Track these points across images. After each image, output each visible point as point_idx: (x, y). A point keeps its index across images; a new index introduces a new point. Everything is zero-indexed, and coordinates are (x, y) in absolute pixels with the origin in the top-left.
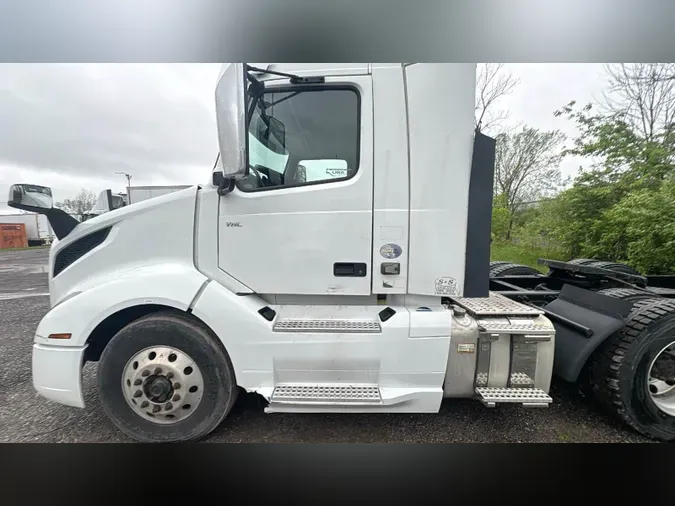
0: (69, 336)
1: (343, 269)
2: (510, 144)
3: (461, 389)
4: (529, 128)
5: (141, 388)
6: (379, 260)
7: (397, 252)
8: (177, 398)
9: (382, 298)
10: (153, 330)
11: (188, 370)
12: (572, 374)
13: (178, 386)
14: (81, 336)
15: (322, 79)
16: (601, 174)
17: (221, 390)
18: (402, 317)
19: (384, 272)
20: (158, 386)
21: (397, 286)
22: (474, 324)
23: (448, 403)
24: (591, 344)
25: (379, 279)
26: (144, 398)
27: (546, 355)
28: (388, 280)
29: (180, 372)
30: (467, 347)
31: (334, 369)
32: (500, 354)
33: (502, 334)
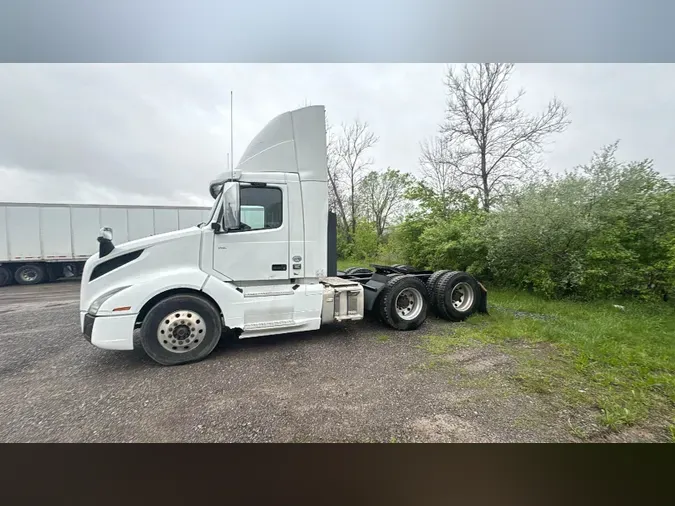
0: (129, 308)
1: (276, 268)
2: (380, 180)
3: (328, 318)
4: (392, 169)
5: (171, 333)
6: (293, 263)
7: (300, 259)
8: (193, 336)
9: (293, 281)
10: (179, 302)
11: (198, 322)
12: (370, 308)
13: (193, 330)
14: (136, 309)
15: (265, 184)
16: (419, 214)
17: (216, 330)
18: (302, 288)
19: (294, 268)
20: (182, 331)
21: (300, 274)
22: (333, 289)
23: (323, 325)
24: (375, 295)
25: (292, 271)
26: (173, 338)
27: (361, 299)
28: (296, 271)
29: (194, 322)
30: (330, 299)
31: (274, 313)
32: (343, 300)
33: (343, 292)
